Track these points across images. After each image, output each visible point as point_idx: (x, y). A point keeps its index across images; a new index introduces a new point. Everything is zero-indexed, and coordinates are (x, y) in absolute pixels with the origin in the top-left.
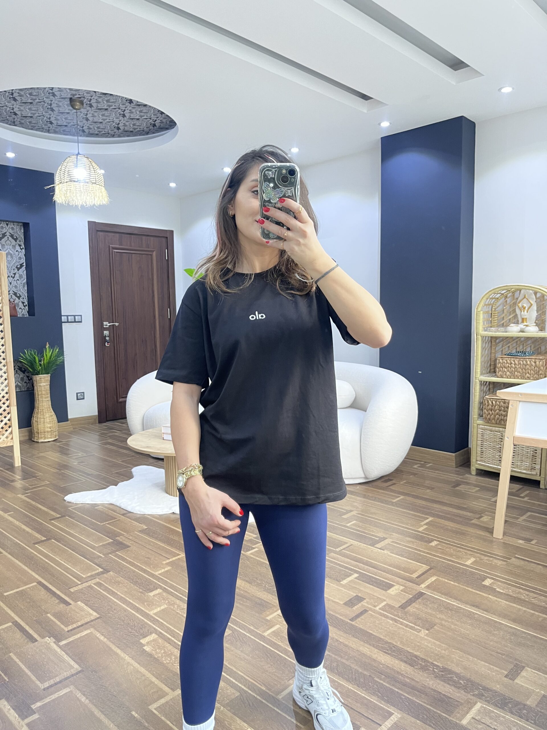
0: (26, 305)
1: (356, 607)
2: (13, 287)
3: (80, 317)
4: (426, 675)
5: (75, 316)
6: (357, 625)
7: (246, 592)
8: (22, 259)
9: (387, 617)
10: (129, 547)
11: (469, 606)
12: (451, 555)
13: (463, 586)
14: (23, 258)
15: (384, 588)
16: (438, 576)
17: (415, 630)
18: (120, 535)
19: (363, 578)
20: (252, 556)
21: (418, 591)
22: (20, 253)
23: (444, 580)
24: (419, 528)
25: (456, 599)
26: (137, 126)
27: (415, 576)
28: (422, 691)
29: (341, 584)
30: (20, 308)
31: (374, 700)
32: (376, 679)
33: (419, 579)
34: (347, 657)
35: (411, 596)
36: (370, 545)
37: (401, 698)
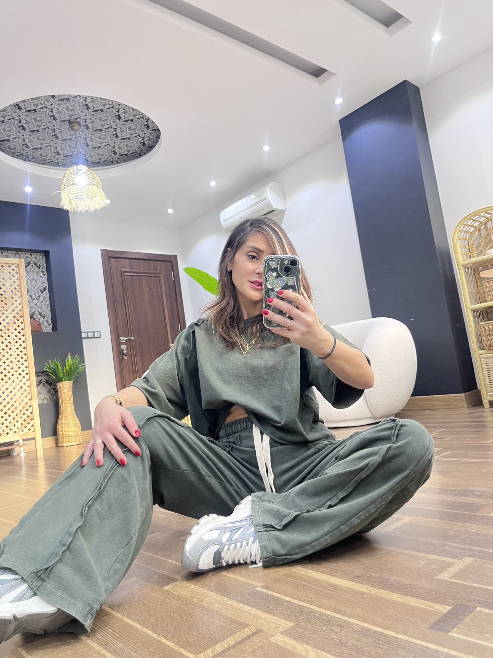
0: (50, 324)
2: (39, 308)
3: (98, 333)
5: (94, 332)
8: (45, 284)
14: (46, 282)
22: (43, 278)
26: (130, 147)
30: (45, 327)
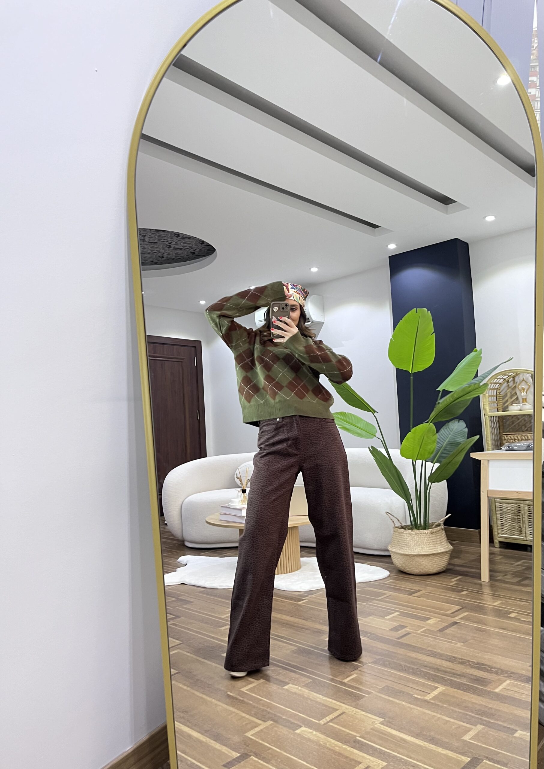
1: (400, 632)
4: (463, 667)
6: (403, 642)
7: (304, 625)
9: (428, 636)
10: (193, 602)
11: (497, 629)
12: (481, 600)
13: (491, 618)
15: (424, 620)
16: (469, 612)
17: (453, 643)
18: (181, 595)
19: (403, 614)
20: (304, 604)
21: (453, 621)
23: (474, 614)
24: (450, 583)
25: (485, 625)
26: (179, 254)
27: (449, 612)
28: (462, 675)
29: (386, 619)
31: (422, 680)
32: (422, 669)
33: (453, 614)
34: (396, 659)
35: (447, 624)
36: (407, 595)
37: (444, 679)
